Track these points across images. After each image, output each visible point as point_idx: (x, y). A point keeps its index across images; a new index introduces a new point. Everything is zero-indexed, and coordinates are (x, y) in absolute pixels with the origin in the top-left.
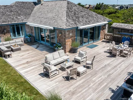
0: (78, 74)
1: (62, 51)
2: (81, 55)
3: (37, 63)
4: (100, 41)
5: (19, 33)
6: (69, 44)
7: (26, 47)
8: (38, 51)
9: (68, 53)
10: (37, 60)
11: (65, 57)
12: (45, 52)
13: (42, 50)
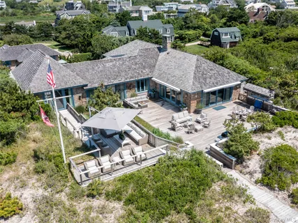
0: (196, 131)
1: (186, 112)
2: (202, 117)
3: (165, 120)
4: (232, 102)
5: (143, 88)
6: (194, 105)
7: (151, 104)
8: (163, 109)
9: (192, 114)
10: (164, 118)
11: (189, 118)
12: (170, 111)
13: (167, 109)
